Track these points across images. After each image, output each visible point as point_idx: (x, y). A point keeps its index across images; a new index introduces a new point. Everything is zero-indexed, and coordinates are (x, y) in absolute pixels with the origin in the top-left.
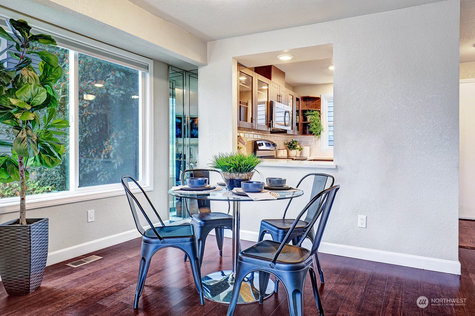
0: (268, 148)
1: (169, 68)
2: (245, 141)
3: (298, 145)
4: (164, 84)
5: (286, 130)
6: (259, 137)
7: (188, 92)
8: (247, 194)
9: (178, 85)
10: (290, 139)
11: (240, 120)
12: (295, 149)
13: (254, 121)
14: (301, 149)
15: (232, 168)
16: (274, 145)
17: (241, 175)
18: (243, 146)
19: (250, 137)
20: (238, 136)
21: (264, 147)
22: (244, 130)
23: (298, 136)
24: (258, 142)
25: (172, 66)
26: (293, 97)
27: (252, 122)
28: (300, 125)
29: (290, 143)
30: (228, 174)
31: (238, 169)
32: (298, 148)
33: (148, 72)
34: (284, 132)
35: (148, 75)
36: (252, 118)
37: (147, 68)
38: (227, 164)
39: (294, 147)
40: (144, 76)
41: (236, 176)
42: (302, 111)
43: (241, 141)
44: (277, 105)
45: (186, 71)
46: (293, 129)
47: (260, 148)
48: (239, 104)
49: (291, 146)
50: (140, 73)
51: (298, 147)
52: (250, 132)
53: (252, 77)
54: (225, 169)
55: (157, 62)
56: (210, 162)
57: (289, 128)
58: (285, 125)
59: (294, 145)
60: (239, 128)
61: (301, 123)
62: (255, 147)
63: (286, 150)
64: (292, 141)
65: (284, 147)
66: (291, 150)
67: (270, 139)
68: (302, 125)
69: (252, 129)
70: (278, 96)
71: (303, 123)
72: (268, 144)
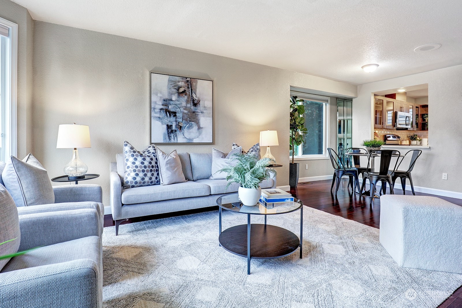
0: (394, 139)
1: (337, 99)
2: (379, 135)
3: (417, 138)
4: (334, 107)
5: (407, 128)
6: (388, 133)
7: (346, 108)
8: (377, 154)
9: (340, 106)
10: (412, 134)
11: (376, 124)
12: (415, 140)
13: (384, 124)
14: (420, 140)
15: (371, 145)
16: (399, 137)
17: (375, 148)
18: (378, 138)
19: (382, 133)
20: (374, 132)
21: (391, 138)
22: (378, 129)
23: (416, 132)
24: (387, 136)
25: (338, 98)
26: (413, 106)
27: (383, 124)
28: (419, 124)
29: (412, 136)
30: (369, 148)
31: (373, 146)
32: (418, 140)
33: (328, 103)
34: (406, 129)
35: (328, 104)
36: (383, 122)
37: (327, 101)
38: (369, 144)
39: (414, 139)
40: (326, 105)
41: (372, 149)
42: (421, 115)
43: (376, 135)
44: (399, 113)
45: (345, 99)
46: (412, 127)
47: (388, 139)
48: (375, 116)
49: (413, 138)
50: (324, 104)
51: (418, 138)
52: (382, 130)
53: (383, 100)
54: (367, 146)
55: (331, 97)
56: (362, 143)
57: (409, 127)
58: (406, 125)
59: (415, 137)
60: (375, 128)
61: (420, 123)
62: (385, 138)
63: (408, 141)
64: (413, 135)
65: (407, 139)
66: (413, 141)
67: (396, 134)
68: (421, 124)
69: (383, 128)
70: (400, 108)
71: (422, 123)
72: (394, 137)
